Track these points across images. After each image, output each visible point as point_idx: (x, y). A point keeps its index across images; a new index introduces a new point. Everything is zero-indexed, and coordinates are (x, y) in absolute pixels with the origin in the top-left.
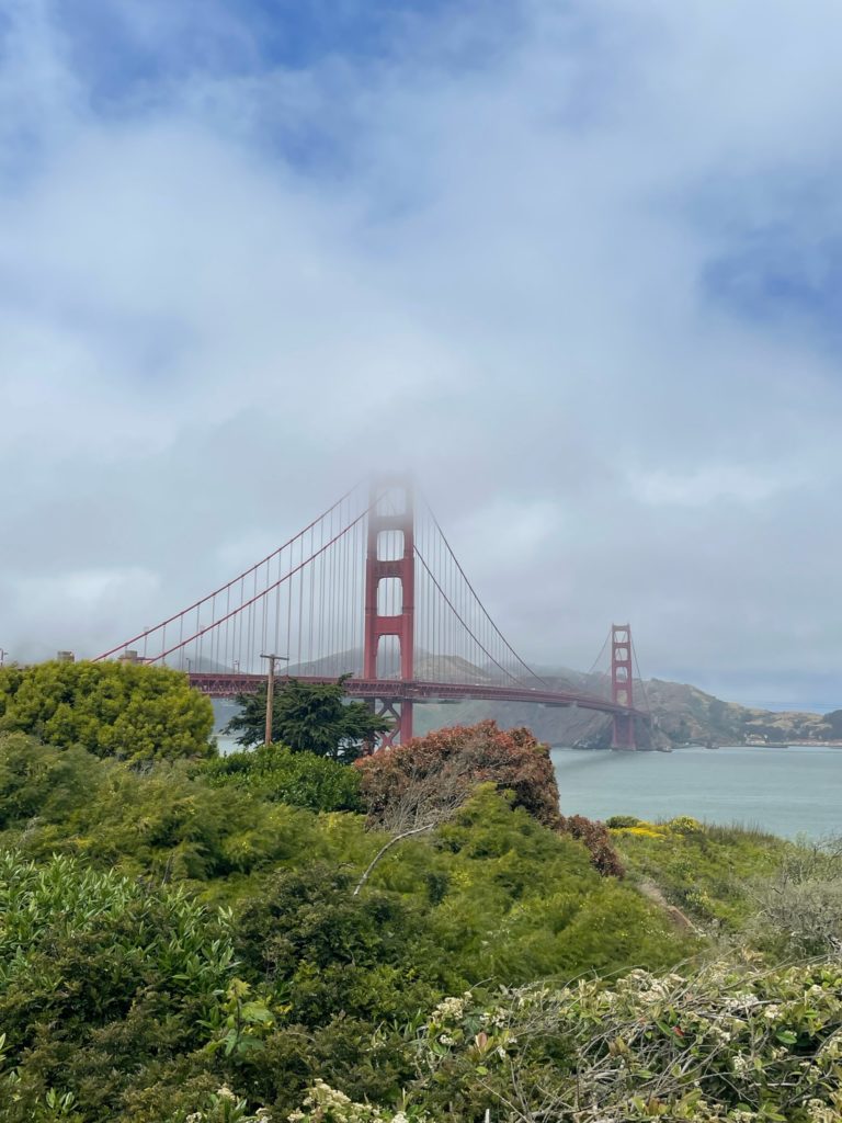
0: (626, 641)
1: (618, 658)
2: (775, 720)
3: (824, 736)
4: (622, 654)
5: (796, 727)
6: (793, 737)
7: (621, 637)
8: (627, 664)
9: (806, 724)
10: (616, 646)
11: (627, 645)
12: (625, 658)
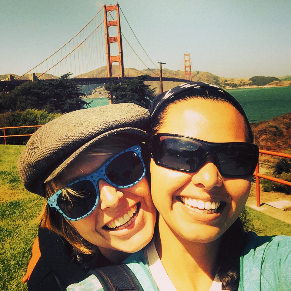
0: (189, 59)
1: (186, 65)
2: (234, 81)
3: (250, 84)
4: (188, 64)
5: (241, 82)
6: (240, 86)
7: (187, 58)
8: (190, 67)
9: (244, 82)
10: (185, 61)
11: (189, 60)
12: (189, 65)
